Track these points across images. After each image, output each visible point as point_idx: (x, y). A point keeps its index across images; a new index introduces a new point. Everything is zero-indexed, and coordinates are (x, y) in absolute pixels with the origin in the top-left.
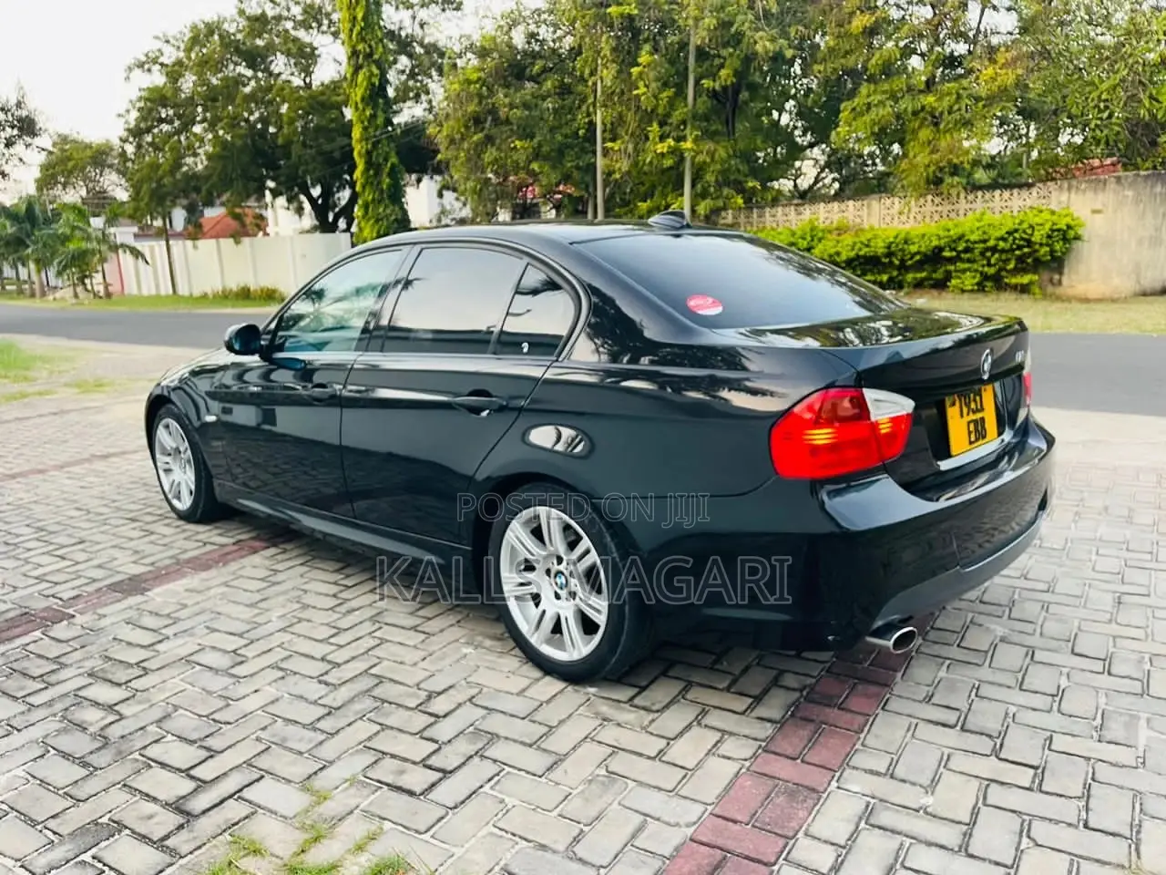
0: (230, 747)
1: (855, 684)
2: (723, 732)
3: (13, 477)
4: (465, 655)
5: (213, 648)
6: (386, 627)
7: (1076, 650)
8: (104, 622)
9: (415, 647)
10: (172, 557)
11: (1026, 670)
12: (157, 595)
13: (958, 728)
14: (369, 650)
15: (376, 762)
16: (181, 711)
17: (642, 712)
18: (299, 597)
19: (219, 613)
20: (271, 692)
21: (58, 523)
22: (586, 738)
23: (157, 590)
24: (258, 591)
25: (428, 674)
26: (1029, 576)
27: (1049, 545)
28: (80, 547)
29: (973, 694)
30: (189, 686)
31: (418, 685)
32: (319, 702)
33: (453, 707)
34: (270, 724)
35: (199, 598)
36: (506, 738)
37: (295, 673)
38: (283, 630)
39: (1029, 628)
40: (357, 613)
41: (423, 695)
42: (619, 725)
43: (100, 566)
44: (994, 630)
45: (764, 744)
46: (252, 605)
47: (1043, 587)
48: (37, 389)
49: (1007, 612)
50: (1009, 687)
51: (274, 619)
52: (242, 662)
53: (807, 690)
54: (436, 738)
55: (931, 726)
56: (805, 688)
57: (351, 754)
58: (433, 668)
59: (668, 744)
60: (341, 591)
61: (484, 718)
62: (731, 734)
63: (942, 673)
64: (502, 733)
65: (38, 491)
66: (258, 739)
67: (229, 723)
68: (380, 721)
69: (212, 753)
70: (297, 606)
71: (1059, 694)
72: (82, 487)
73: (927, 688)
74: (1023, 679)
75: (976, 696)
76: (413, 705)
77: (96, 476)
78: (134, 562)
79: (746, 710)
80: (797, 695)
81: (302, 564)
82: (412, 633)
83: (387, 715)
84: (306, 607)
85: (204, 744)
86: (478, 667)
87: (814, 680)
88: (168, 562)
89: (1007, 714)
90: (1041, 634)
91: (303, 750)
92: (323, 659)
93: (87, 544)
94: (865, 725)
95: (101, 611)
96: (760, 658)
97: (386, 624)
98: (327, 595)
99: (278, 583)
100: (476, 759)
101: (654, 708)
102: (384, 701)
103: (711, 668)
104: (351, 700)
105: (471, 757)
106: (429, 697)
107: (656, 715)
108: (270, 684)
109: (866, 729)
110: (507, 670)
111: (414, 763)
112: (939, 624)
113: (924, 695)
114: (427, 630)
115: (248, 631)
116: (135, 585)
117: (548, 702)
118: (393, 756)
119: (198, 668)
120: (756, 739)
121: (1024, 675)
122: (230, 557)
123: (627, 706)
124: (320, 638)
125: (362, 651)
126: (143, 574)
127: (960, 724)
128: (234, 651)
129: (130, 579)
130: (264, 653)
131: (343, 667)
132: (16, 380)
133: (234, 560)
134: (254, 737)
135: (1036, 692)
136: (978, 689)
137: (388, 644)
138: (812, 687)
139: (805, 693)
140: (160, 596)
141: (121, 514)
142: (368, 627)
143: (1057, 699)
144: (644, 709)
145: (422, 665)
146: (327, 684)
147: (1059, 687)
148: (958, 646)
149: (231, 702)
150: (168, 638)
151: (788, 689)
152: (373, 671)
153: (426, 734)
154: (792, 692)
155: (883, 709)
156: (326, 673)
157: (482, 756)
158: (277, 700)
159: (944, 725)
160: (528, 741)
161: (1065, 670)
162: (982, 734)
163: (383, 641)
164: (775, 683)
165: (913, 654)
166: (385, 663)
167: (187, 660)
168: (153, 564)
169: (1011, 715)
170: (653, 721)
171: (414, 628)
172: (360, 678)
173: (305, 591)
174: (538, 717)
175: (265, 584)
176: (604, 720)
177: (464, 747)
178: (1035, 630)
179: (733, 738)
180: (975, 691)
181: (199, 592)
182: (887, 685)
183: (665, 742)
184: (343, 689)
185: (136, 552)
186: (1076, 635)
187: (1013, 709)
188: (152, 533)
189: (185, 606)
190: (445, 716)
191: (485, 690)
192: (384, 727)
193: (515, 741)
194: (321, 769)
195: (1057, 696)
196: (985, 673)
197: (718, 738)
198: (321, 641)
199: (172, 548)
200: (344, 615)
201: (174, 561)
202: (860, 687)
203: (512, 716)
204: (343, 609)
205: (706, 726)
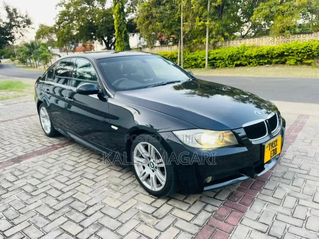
0: (19, 223)
1: (232, 211)
2: (181, 229)
3: (3, 121)
4: (105, 191)
5: (30, 184)
6: (84, 179)
7: (314, 200)
8: (5, 172)
9: (90, 187)
10: (32, 150)
11: (296, 208)
12: (23, 163)
13: (267, 234)
14: (76, 187)
15: (61, 234)
16: (12, 208)
17: (155, 219)
18: (63, 166)
19: (37, 171)
20: (40, 202)
21: (8, 137)
22: (133, 229)
23: (24, 162)
24: (52, 163)
25: (90, 198)
26: (301, 168)
27: (309, 155)
28: (10, 145)
29: (275, 218)
30: (17, 198)
31: (86, 202)
32: (53, 207)
33: (93, 212)
34: (35, 215)
35: (34, 165)
36: (106, 227)
37: (50, 195)
38: (53, 178)
39: (298, 190)
40: (77, 173)
41: (86, 206)
42: (146, 224)
43: (12, 152)
44: (285, 190)
45: (194, 236)
46: (48, 168)
47: (305, 172)
48: (23, 94)
49: (291, 183)
50: (288, 216)
51: (52, 174)
52: (36, 190)
53: (215, 212)
54: (84, 226)
55: (257, 232)
56: (214, 211)
57: (55, 230)
58: (93, 196)
59: (160, 234)
60: (76, 164)
61: (102, 217)
62: (184, 231)
63: (265, 208)
64: (106, 225)
65: (8, 126)
66: (29, 222)
67: (23, 214)
68: (69, 217)
69: (14, 225)
70: (60, 169)
71: (306, 219)
72: (20, 125)
73: (258, 214)
74: (294, 212)
75: (276, 219)
76: (81, 211)
77: (25, 122)
78: (22, 151)
79: (191, 221)
80: (210, 214)
81: (68, 154)
82: (91, 181)
83: (72, 214)
84: (63, 170)
85: (13, 221)
86: (107, 196)
87: (217, 209)
88: (31, 152)
89: (286, 228)
90: (303, 193)
91: (40, 227)
92: (61, 190)
93: (12, 144)
94: (232, 230)
95: (5, 168)
96: (201, 197)
97: (85, 177)
98: (71, 166)
99: (59, 160)
100: (94, 236)
101: (159, 217)
102: (73, 208)
103: (183, 201)
104: (63, 208)
105: (92, 235)
106: (87, 208)
107: (159, 220)
108: (41, 199)
109: (233, 232)
110: (115, 198)
111: (73, 236)
112: (266, 186)
113: (256, 218)
114: (96, 181)
115: (43, 178)
116: (18, 160)
117: (125, 212)
118: (67, 232)
119: (23, 191)
120: (192, 234)
121: (294, 210)
122: (48, 151)
123: (150, 216)
124: (63, 182)
125: (73, 188)
126: (22, 155)
127: (268, 232)
128: (35, 186)
129: (18, 157)
130: (44, 187)
131: (66, 193)
132: (19, 91)
133: (49, 152)
134: (28, 220)
135: (298, 218)
136: (276, 216)
137: (83, 185)
138: (216, 211)
139: (213, 214)
140: (24, 164)
141: (26, 135)
142: (79, 178)
143: (305, 222)
144: (156, 217)
145: (90, 194)
146: (58, 200)
147: (306, 216)
148: (272, 196)
149: (27, 205)
150: (19, 179)
151: (208, 212)
152: (73, 196)
153: (81, 224)
154: (209, 213)
155: (240, 223)
156: (59, 196)
157: (96, 235)
158: (41, 206)
159: (262, 232)
160: (113, 229)
161: (310, 209)
162: (275, 237)
163: (81, 184)
164: (204, 209)
165: (255, 199)
166: (79, 193)
167: (21, 189)
168: (26, 152)
169: (287, 228)
170: (158, 223)
171: (92, 180)
172: (69, 199)
173: (65, 164)
174: (120, 219)
175: (56, 161)
176: (142, 221)
177: (91, 230)
178: (300, 191)
179: (183, 233)
180: (275, 216)
181: (35, 163)
182: (243, 212)
183: (159, 232)
184: (62, 203)
185: (24, 148)
186: (315, 193)
187: (288, 226)
188: (31, 141)
189: (29, 168)
190: (90, 216)
191: (106, 206)
192: (69, 219)
193: (109, 229)
194: (43, 236)
195: (305, 220)
196: (280, 209)
197: (178, 232)
198: (62, 183)
199: (34, 147)
200: (74, 173)
201: (33, 151)
202: (233, 213)
203: (111, 217)
204: (73, 171)
205: (175, 226)
